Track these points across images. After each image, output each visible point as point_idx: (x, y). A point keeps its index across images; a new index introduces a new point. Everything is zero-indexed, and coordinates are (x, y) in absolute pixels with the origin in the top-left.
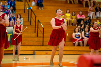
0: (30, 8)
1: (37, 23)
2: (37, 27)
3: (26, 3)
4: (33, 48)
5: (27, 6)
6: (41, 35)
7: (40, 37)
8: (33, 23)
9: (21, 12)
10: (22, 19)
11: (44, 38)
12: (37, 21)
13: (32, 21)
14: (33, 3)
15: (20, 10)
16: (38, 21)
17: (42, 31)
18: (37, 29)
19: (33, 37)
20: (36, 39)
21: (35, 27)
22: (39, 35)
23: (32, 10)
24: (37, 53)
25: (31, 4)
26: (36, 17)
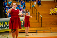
0: (33, 6)
1: (38, 14)
2: (38, 16)
3: (31, 3)
4: (36, 29)
5: (32, 5)
6: (40, 21)
7: (40, 22)
9: (29, 8)
11: (42, 23)
12: (38, 13)
14: (35, 3)
15: (28, 7)
16: (39, 13)
17: (41, 19)
18: (38, 18)
20: (38, 23)
21: (37, 17)
22: (39, 21)
23: (34, 7)
24: (38, 31)
25: (34, 4)
26: (37, 11)
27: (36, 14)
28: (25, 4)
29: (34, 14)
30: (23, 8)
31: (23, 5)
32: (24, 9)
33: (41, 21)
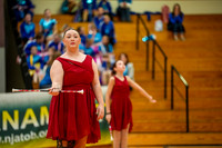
0: (150, 38)
1: (169, 75)
2: (169, 83)
3: (141, 26)
5: (143, 32)
6: (180, 104)
7: (179, 110)
8: (160, 76)
9: (130, 49)
10: (130, 65)
11: (190, 113)
12: (169, 69)
13: (157, 68)
15: (125, 43)
16: (173, 68)
17: (184, 94)
18: (169, 89)
19: (160, 111)
20: (169, 115)
21: (166, 86)
22: (176, 104)
23: (155, 42)
26: (166, 59)
27: (162, 75)
28: (112, 31)
29: (153, 72)
30: (106, 46)
31: (103, 33)
32: (108, 50)
33: (183, 105)
